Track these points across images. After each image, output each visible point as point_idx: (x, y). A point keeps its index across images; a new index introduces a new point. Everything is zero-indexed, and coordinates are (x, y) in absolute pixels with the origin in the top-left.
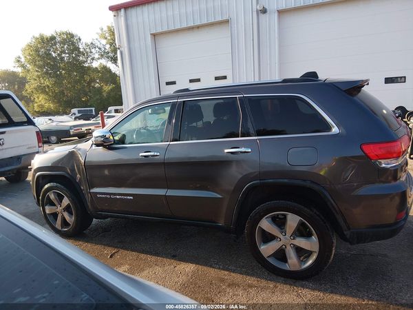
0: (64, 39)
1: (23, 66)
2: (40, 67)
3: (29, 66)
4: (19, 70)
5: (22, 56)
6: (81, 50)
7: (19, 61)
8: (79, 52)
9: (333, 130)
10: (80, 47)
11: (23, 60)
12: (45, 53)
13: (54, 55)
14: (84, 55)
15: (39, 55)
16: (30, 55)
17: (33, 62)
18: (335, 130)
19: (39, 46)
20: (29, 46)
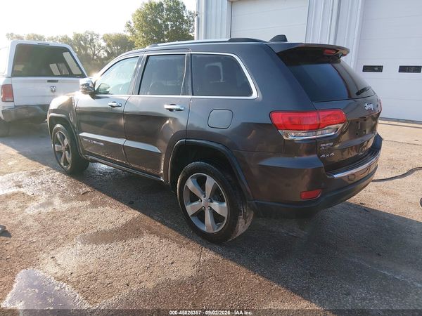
0: (170, 6)
1: (132, 31)
2: (146, 33)
3: (137, 32)
4: (129, 34)
5: (132, 21)
6: (185, 18)
7: (129, 26)
8: (183, 20)
9: (253, 95)
10: (185, 15)
11: (132, 25)
12: (152, 19)
13: (160, 21)
14: (187, 23)
15: (146, 21)
16: (139, 21)
17: (140, 27)
18: (255, 95)
19: (148, 12)
20: (139, 12)
